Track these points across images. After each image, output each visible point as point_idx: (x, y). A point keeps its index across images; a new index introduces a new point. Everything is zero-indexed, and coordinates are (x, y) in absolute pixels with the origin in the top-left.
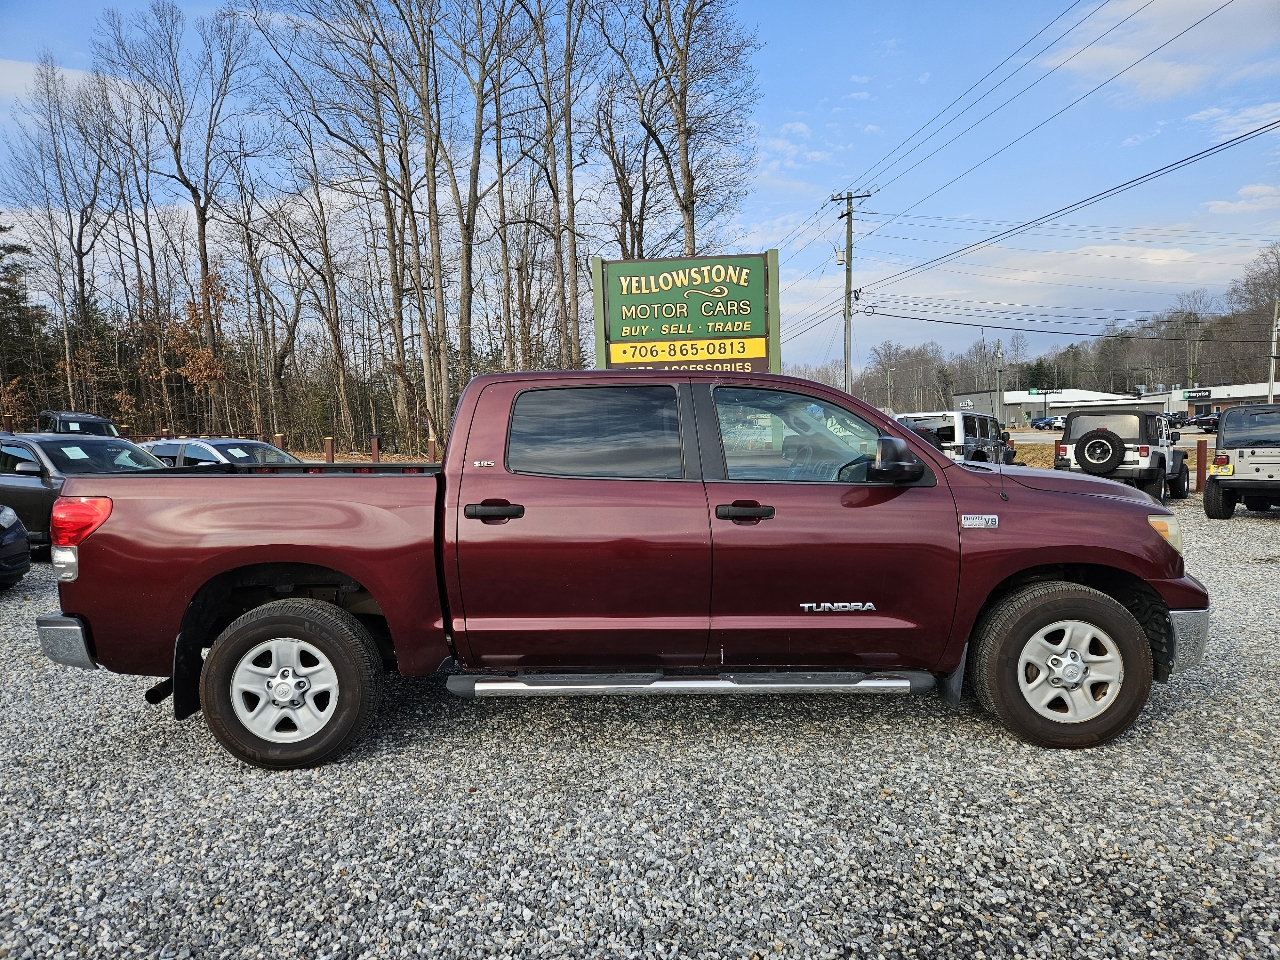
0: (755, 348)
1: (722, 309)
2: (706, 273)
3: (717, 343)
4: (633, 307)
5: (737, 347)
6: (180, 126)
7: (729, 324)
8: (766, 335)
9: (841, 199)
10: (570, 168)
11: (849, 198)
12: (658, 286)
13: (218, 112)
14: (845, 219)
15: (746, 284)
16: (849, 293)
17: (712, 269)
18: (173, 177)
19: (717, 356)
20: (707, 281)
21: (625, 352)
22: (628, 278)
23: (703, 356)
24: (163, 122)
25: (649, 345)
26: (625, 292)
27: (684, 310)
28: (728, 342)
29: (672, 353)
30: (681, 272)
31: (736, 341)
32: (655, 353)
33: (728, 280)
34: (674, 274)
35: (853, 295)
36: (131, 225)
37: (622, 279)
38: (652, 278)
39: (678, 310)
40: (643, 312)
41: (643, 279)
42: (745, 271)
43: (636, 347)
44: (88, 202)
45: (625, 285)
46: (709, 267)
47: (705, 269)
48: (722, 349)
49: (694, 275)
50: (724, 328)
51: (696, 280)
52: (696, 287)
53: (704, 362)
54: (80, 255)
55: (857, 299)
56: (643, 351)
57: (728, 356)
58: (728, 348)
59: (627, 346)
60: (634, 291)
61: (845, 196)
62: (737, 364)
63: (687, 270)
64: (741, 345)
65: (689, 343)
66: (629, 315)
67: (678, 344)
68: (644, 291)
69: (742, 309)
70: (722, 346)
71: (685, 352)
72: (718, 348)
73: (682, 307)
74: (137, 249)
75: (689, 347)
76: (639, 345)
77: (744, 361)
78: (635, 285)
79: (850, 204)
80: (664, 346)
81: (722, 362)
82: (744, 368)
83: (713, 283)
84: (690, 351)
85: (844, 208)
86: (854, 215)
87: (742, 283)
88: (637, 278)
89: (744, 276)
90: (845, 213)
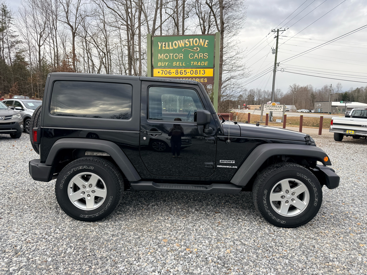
0: (209, 73)
1: (197, 56)
2: (191, 41)
3: (194, 70)
4: (163, 55)
5: (202, 72)
6: (68, 6)
7: (199, 62)
8: (213, 67)
9: (275, 31)
10: (184, 19)
11: (278, 31)
12: (172, 46)
13: (80, 2)
14: (276, 38)
15: (207, 46)
16: (275, 64)
17: (194, 40)
18: (66, 22)
19: (194, 75)
20: (192, 45)
21: (159, 72)
22: (161, 43)
23: (189, 75)
24: (63, 5)
25: (168, 70)
26: (160, 48)
27: (182, 56)
28: (198, 70)
29: (177, 73)
30: (181, 41)
31: (201, 70)
32: (170, 73)
33: (200, 45)
34: (179, 41)
35: (277, 65)
36: (53, 37)
37: (159, 43)
38: (170, 43)
39: (180, 56)
40: (166, 56)
41: (167, 43)
42: (207, 41)
43: (163, 71)
44: (42, 31)
45: (160, 45)
46: (192, 39)
47: (191, 40)
48: (196, 72)
49: (187, 42)
50: (197, 64)
51: (187, 44)
52: (187, 47)
53: (189, 78)
54: (40, 46)
55: (278, 66)
56: (166, 72)
57: (198, 75)
58: (198, 72)
59: (160, 70)
60: (163, 48)
61: (276, 30)
62: (202, 79)
63: (184, 40)
64: (204, 71)
65: (183, 70)
66: (161, 58)
67: (179, 70)
68: (167, 48)
69: (205, 56)
70: (196, 71)
71: (182, 73)
72: (194, 72)
73: (181, 55)
74: (54, 45)
75: (183, 71)
76: (164, 70)
77: (204, 78)
78: (164, 45)
79: (278, 33)
80: (173, 70)
81: (196, 78)
82: (204, 80)
83: (194, 46)
84: (184, 73)
85: (276, 34)
86: (279, 37)
87: (205, 46)
88: (165, 43)
89: (206, 43)
90: (276, 36)
